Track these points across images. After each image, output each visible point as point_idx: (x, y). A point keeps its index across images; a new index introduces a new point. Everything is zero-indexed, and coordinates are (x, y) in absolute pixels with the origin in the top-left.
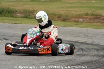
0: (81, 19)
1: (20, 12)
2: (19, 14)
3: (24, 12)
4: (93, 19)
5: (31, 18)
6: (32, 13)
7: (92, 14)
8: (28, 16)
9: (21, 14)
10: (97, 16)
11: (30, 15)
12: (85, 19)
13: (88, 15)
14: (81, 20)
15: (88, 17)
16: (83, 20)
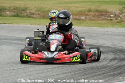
0: (83, 16)
1: (9, 10)
2: (8, 13)
3: (15, 9)
4: (98, 16)
5: (23, 17)
6: (24, 10)
7: (96, 10)
8: (20, 15)
9: (10, 12)
10: (102, 12)
11: (21, 13)
12: (88, 17)
13: (91, 12)
14: (83, 18)
15: (91, 13)
16: (86, 18)
